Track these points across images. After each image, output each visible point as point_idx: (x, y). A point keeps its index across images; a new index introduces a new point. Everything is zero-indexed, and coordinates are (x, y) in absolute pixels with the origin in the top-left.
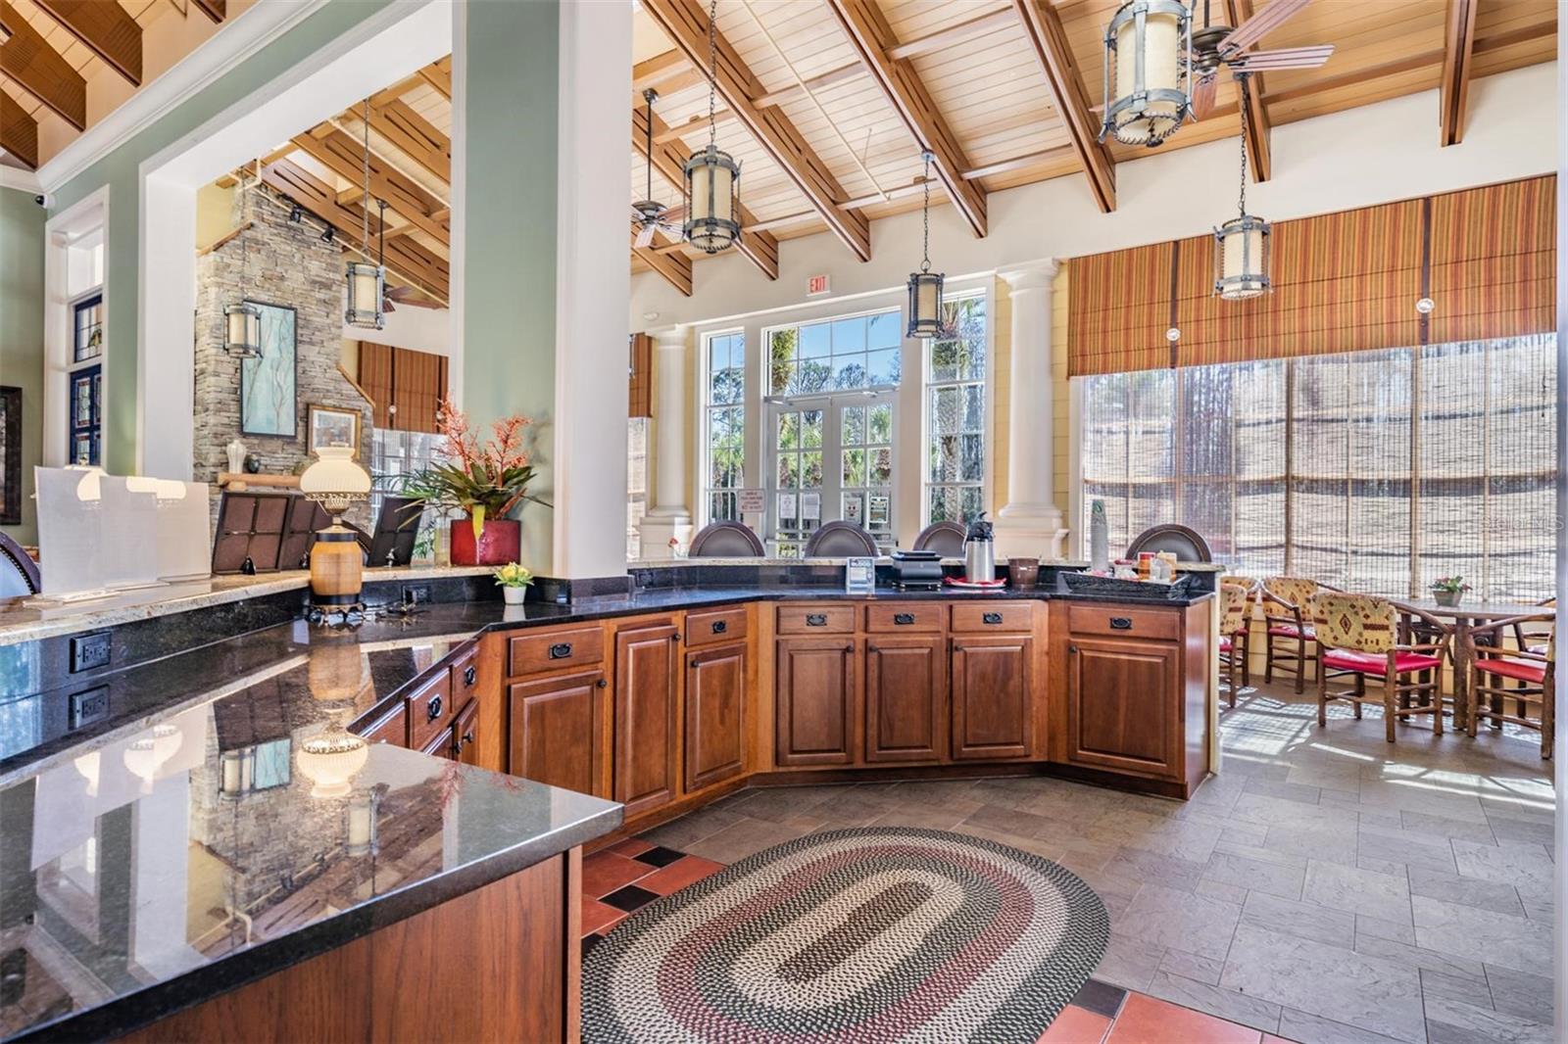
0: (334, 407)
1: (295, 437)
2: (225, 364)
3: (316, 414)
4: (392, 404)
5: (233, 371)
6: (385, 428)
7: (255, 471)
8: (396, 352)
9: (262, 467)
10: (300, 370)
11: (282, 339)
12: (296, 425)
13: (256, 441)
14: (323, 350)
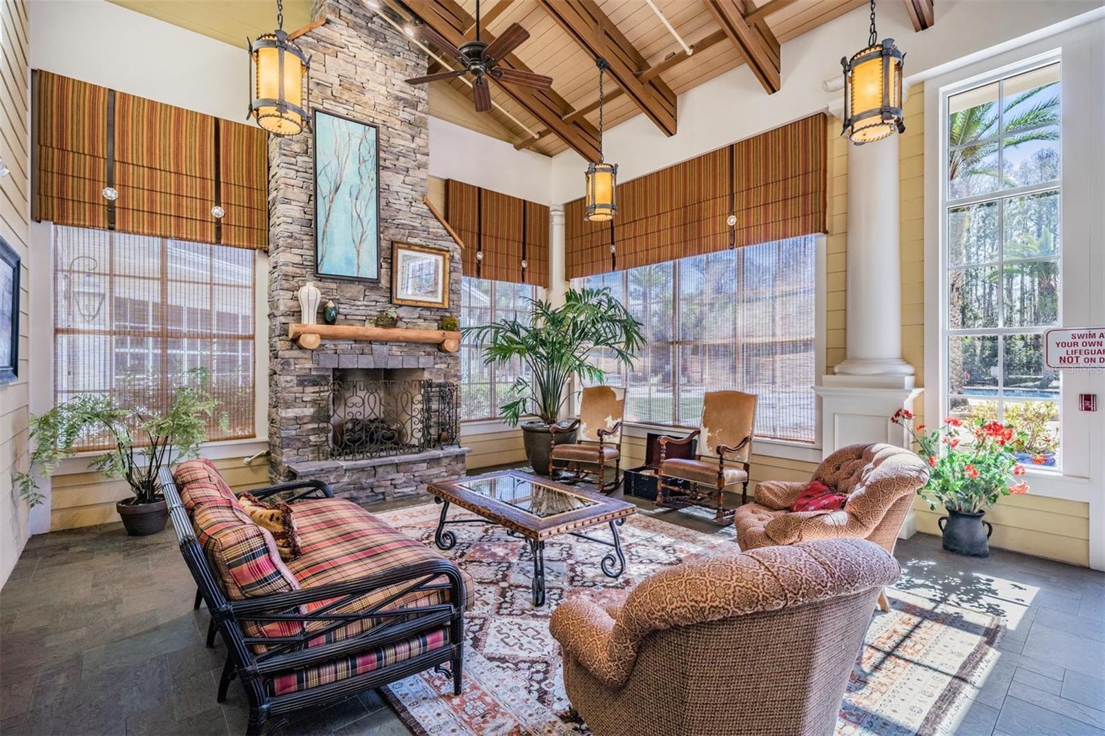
0: (422, 246)
1: (377, 281)
2: (296, 190)
3: (401, 253)
4: (479, 250)
5: (305, 198)
6: (472, 276)
7: (332, 322)
8: (483, 194)
9: (340, 317)
10: (383, 202)
11: (362, 161)
12: (380, 267)
13: (334, 286)
14: (408, 180)
